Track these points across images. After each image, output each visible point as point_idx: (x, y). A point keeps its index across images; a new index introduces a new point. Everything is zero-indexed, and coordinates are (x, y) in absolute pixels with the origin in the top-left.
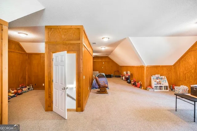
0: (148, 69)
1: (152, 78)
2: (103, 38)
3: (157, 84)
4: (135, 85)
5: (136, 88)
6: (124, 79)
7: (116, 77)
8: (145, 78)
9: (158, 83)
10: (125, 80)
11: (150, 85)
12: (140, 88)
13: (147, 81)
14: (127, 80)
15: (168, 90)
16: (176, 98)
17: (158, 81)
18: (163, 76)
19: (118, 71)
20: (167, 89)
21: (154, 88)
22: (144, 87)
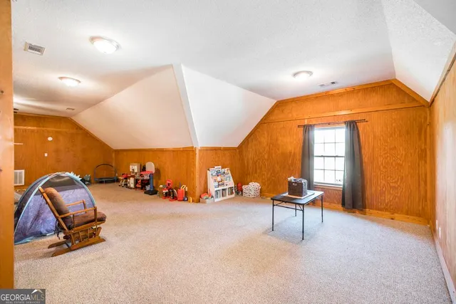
0: (201, 154)
1: (209, 173)
2: (93, 39)
3: (219, 185)
4: (171, 195)
5: (176, 203)
6: (132, 186)
7: (101, 182)
8: (197, 176)
9: (220, 183)
10: (136, 188)
11: (206, 191)
12: (184, 200)
13: (200, 183)
14: (143, 187)
15: (233, 196)
16: (274, 205)
17: (219, 179)
18: (226, 169)
19: (108, 165)
20: (232, 193)
21: (214, 194)
22: (193, 196)
